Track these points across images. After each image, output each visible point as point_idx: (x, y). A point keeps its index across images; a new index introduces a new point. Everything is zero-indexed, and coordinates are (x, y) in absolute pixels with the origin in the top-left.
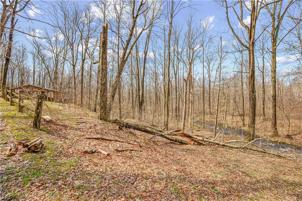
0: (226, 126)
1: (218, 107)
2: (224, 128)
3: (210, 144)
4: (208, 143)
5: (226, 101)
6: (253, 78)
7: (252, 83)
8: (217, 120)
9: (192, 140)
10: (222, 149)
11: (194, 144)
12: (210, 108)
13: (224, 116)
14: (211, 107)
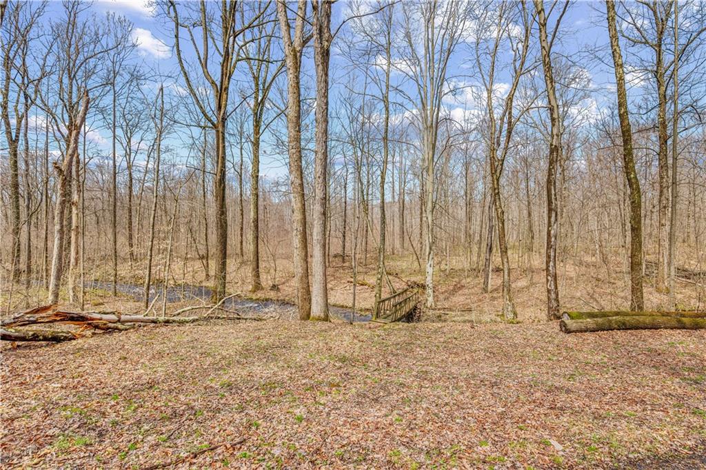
0: (171, 282)
1: (152, 241)
2: (167, 287)
3: (136, 325)
4: (130, 324)
5: (170, 228)
6: (222, 185)
7: (221, 196)
8: (150, 271)
9: (89, 324)
10: (164, 329)
11: (94, 334)
12: (131, 245)
13: (166, 262)
14: (135, 241)
